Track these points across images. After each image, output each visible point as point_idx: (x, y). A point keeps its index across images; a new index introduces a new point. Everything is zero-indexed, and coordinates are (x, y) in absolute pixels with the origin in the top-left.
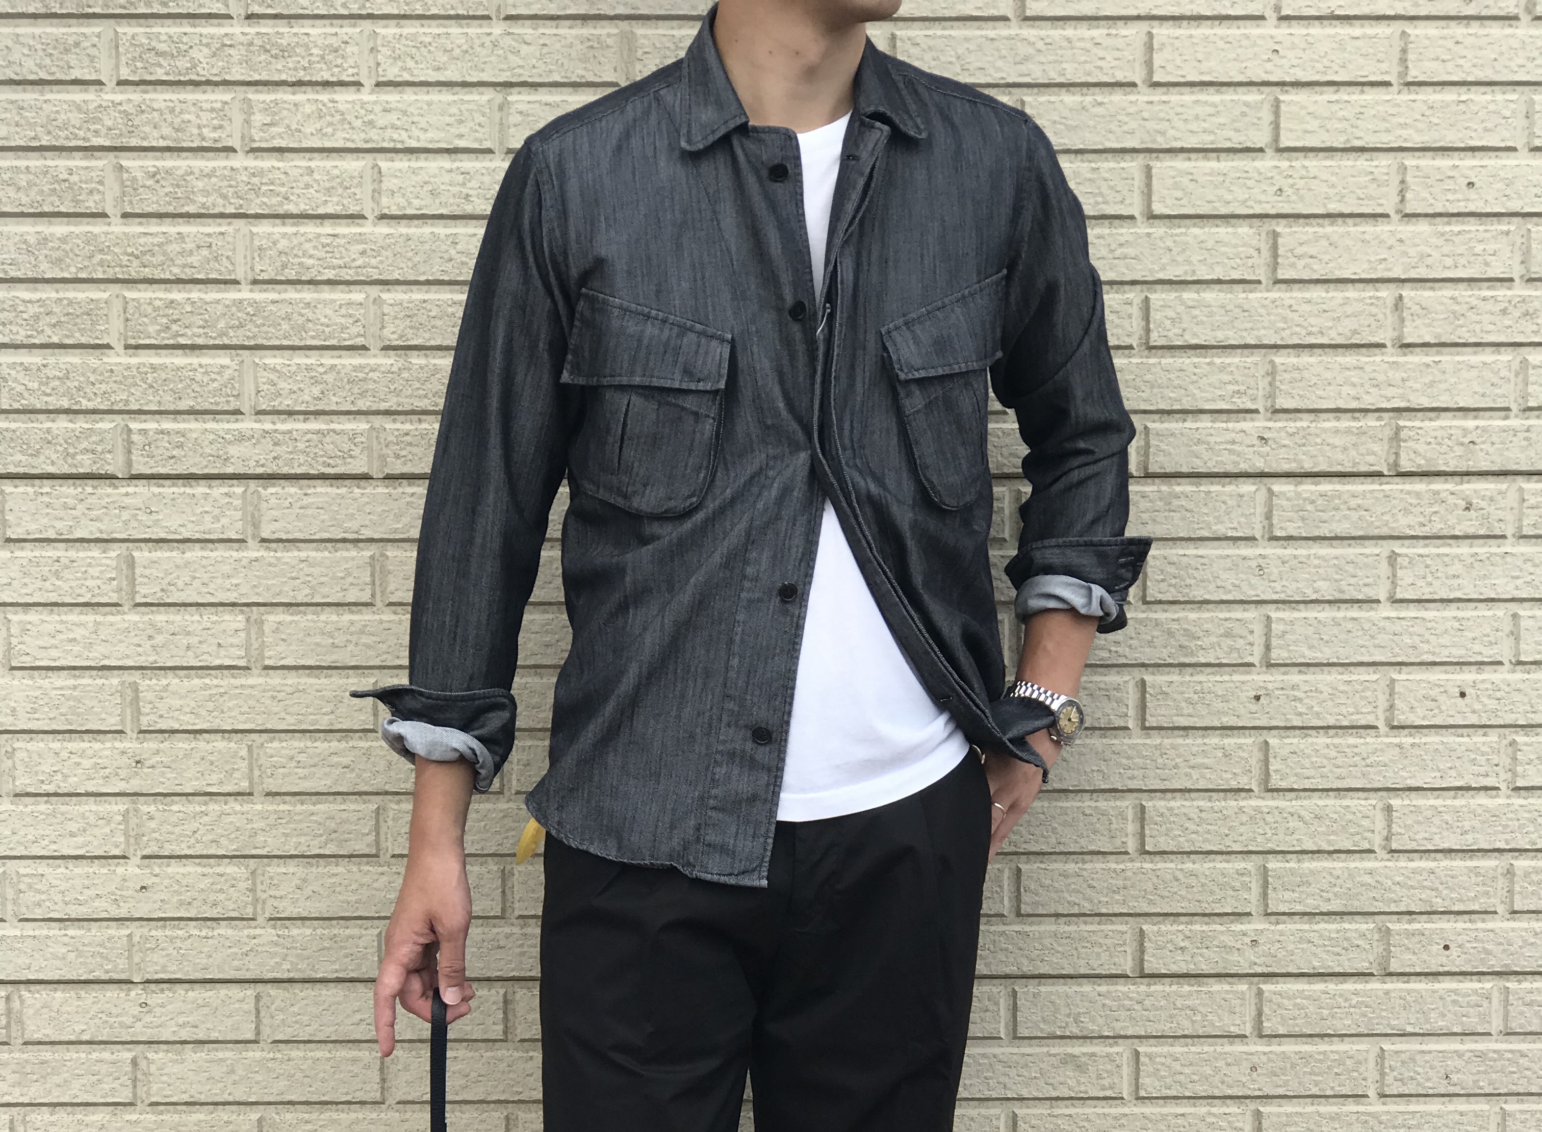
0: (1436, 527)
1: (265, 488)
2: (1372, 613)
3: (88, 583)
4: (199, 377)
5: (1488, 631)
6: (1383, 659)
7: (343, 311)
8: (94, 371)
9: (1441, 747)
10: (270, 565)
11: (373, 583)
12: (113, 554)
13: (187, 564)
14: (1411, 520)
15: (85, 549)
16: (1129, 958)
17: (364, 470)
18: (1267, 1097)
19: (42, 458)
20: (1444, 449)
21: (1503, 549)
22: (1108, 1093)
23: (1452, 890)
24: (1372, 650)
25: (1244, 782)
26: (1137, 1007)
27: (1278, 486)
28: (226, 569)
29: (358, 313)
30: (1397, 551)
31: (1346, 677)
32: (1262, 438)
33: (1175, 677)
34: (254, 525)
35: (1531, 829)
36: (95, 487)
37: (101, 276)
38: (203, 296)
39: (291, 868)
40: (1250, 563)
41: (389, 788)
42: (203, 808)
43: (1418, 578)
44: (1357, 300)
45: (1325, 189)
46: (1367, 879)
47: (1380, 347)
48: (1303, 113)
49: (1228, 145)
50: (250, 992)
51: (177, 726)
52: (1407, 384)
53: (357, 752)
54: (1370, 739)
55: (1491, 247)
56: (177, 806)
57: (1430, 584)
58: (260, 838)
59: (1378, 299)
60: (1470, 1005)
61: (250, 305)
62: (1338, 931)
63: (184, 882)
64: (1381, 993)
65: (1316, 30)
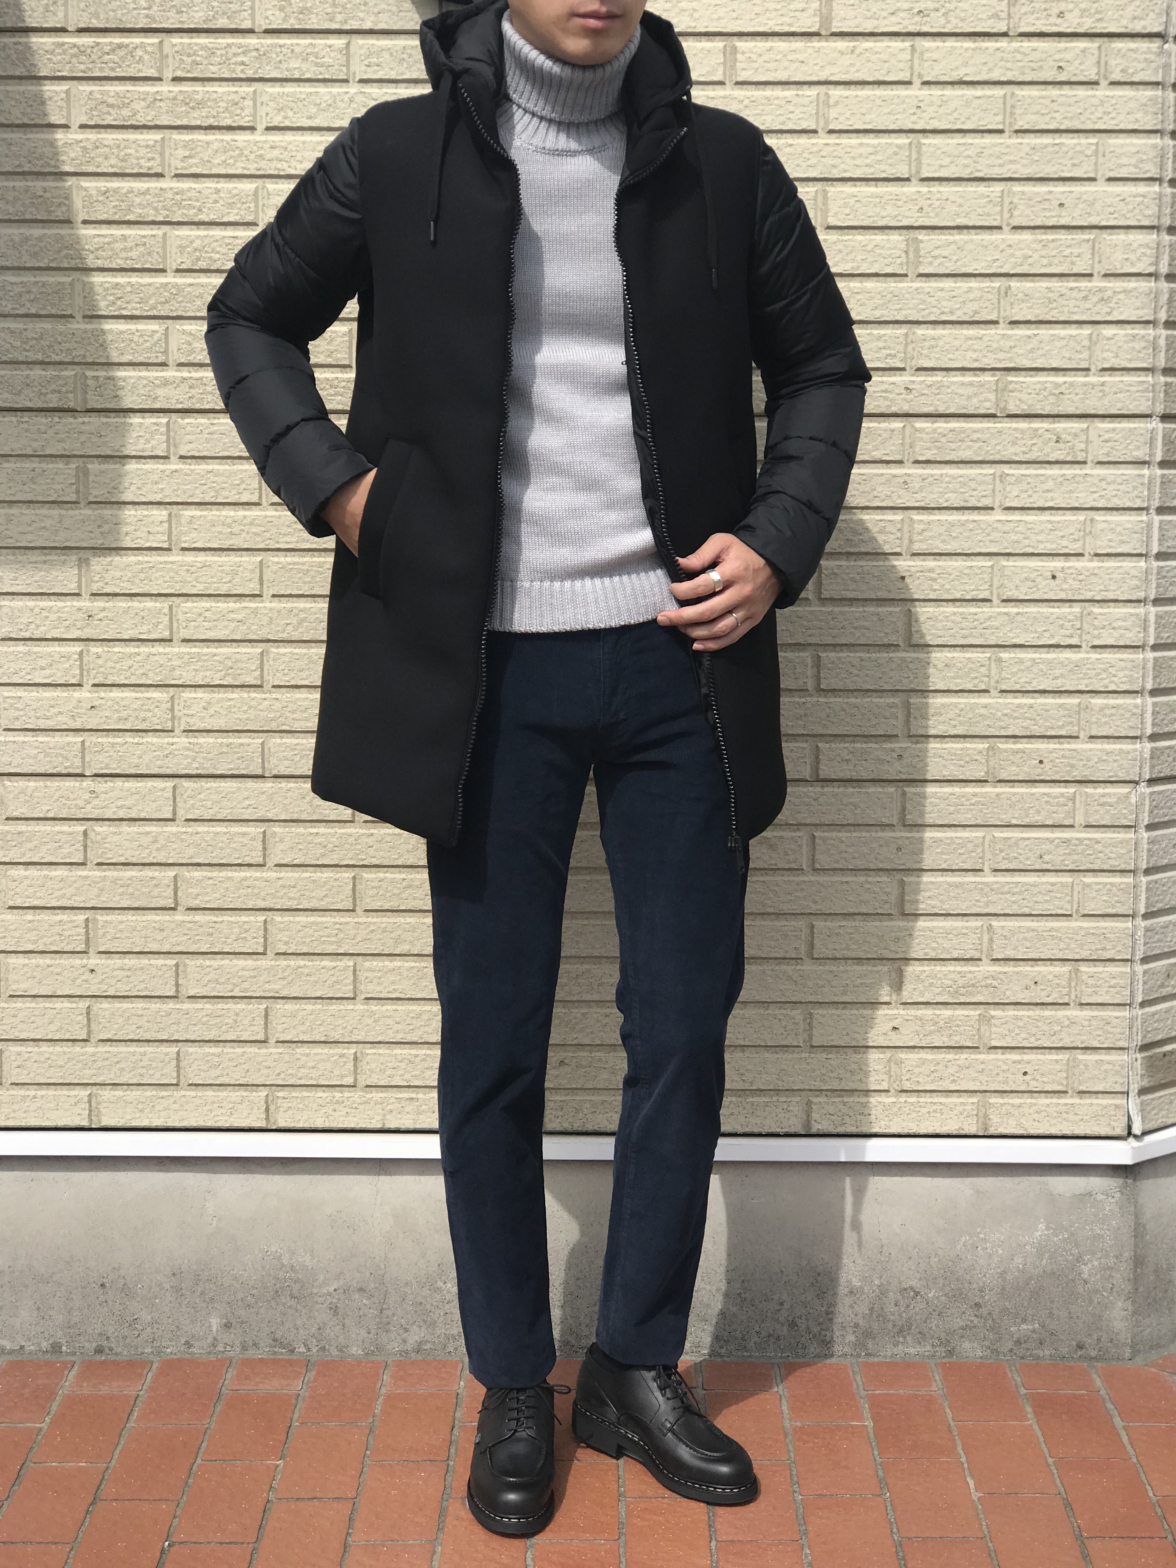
0: (1036, 455)
1: (183, 419)
2: (988, 517)
3: (55, 487)
4: (136, 339)
5: (1072, 531)
6: (995, 550)
8: (61, 334)
9: (1038, 616)
10: (186, 475)
12: (73, 466)
14: (1017, 449)
15: (52, 463)
16: (808, 767)
18: (909, 870)
19: (23, 396)
20: (1040, 398)
21: (1084, 471)
22: (793, 866)
23: (1046, 720)
24: (988, 543)
25: (893, 639)
26: (813, 803)
27: (920, 424)
28: (156, 477)
30: (1007, 471)
31: (969, 564)
32: (907, 388)
33: (844, 563)
34: (175, 445)
35: (1104, 676)
36: (60, 418)
37: (66, 265)
38: (140, 280)
39: (200, 694)
40: (898, 480)
41: (270, 637)
42: (137, 650)
43: (1022, 491)
44: (977, 289)
45: (954, 208)
46: (983, 711)
47: (995, 323)
48: (939, 152)
49: (884, 175)
50: (169, 783)
51: (118, 591)
52: (1014, 350)
53: (248, 611)
54: (986, 609)
55: (1076, 251)
56: (118, 648)
57: (1030, 496)
58: (177, 673)
59: (993, 288)
60: (1059, 805)
61: (173, 287)
62: (962, 749)
63: (122, 704)
64: (993, 795)
65: (949, 92)
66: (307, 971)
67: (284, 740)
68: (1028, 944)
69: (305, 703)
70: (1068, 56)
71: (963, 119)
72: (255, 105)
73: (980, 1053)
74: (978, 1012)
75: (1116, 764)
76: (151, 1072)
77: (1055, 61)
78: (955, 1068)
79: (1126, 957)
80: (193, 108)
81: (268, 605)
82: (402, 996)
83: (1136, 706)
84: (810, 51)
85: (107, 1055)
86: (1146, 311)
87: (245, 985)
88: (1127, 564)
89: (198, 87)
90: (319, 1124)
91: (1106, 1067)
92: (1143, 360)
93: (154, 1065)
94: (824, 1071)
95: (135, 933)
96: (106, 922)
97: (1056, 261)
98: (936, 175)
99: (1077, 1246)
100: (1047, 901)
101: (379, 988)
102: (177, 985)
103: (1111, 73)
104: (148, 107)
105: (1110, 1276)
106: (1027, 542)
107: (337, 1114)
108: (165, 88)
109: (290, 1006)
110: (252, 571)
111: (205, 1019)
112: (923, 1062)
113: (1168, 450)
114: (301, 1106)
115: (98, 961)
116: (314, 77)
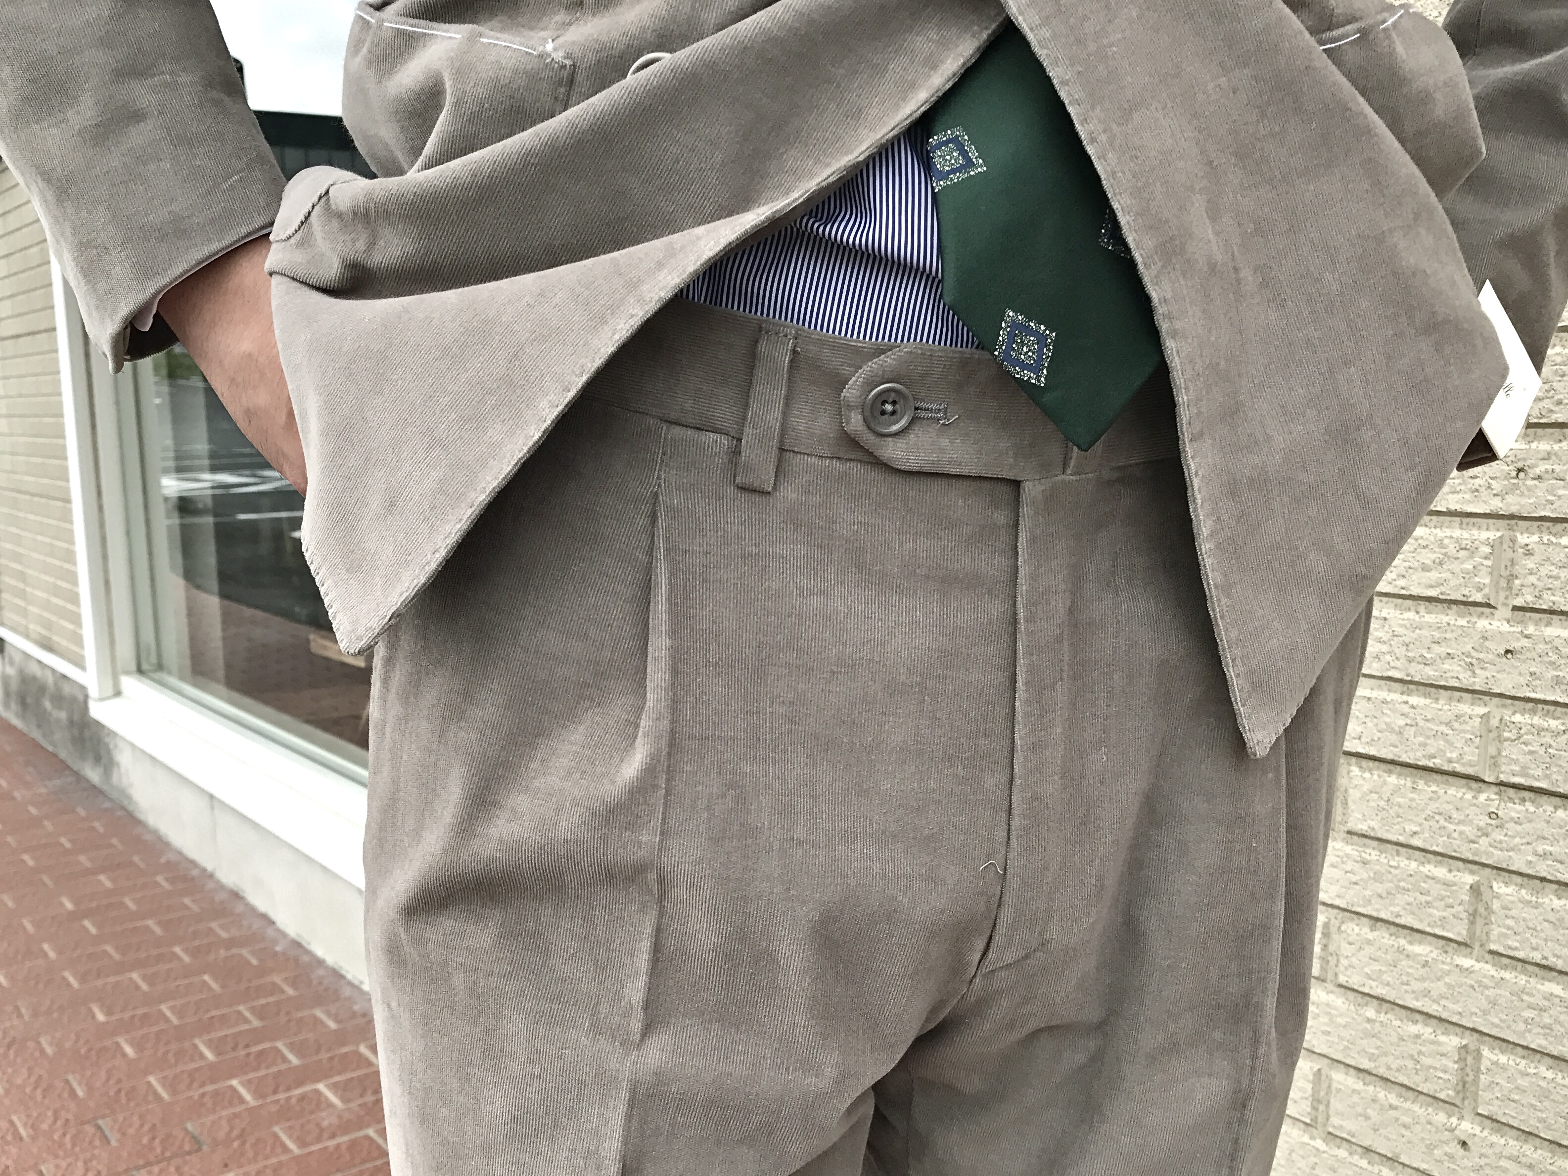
115: (1477, 1130)
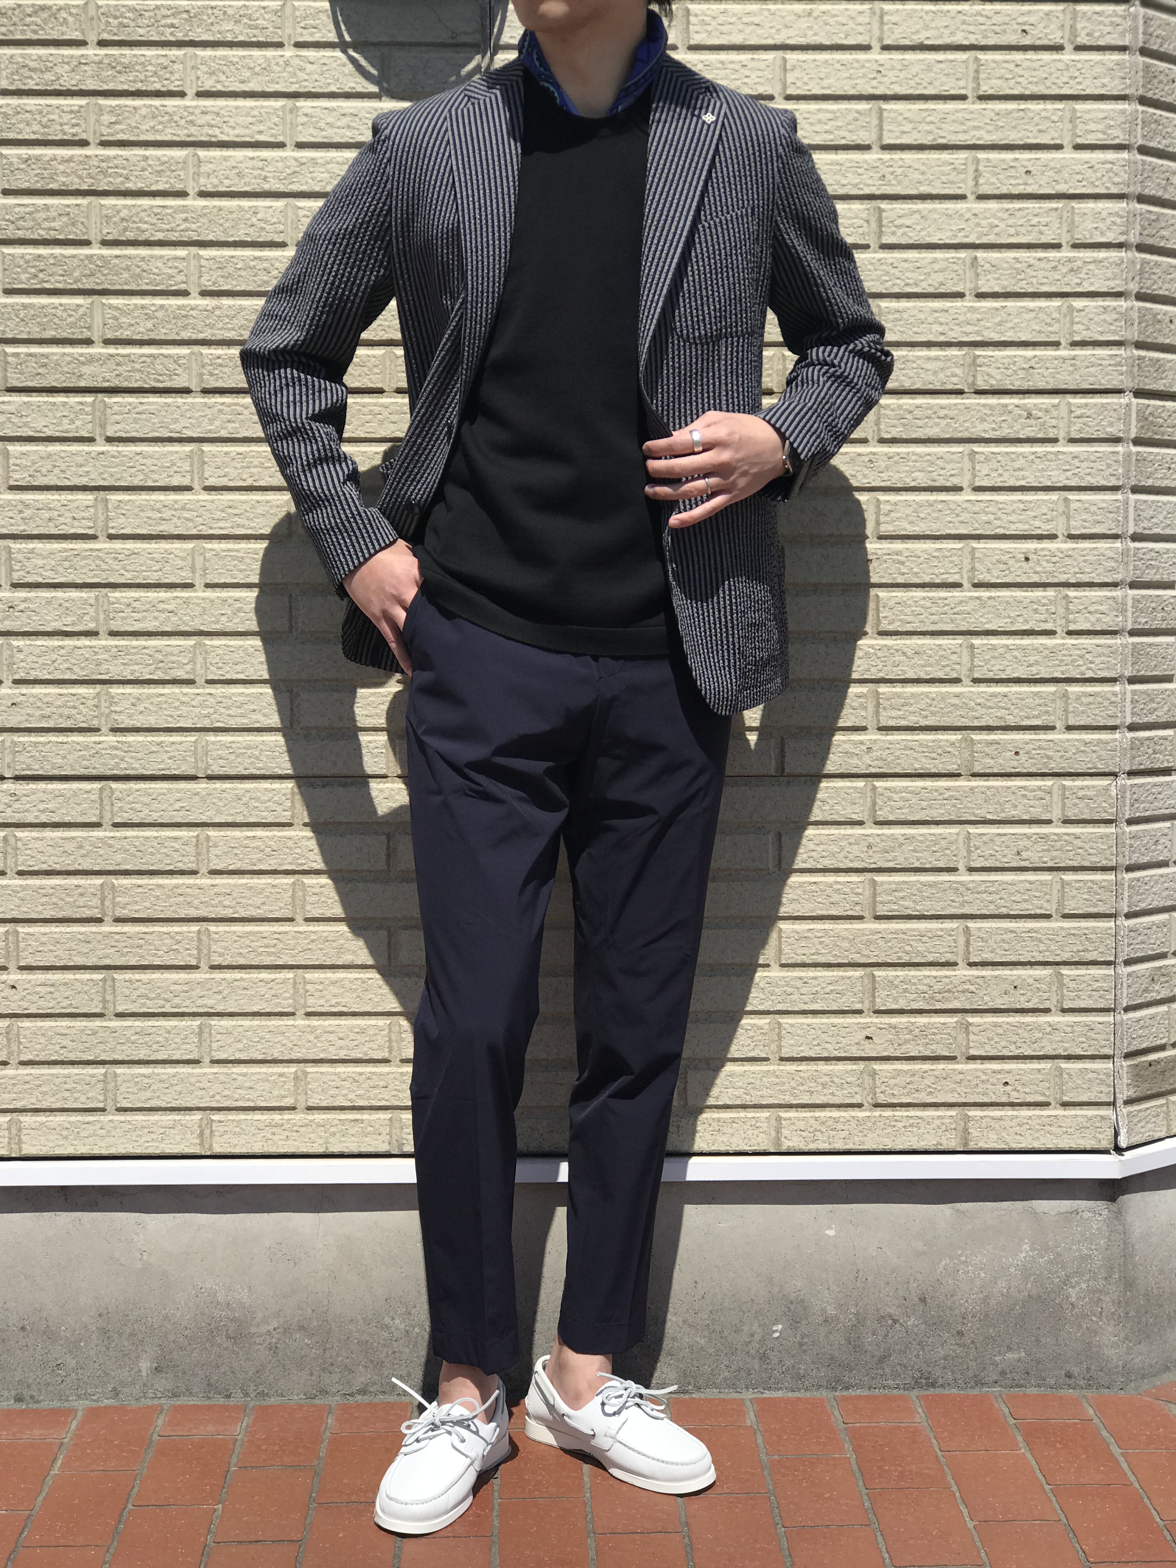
0: (1005, 432)
1: (109, 398)
2: (957, 498)
4: (59, 313)
5: (1045, 511)
6: (966, 532)
7: (170, 264)
9: (1011, 600)
10: (114, 457)
11: (192, 472)
13: (49, 456)
14: (986, 426)
16: (773, 761)
17: (186, 385)
18: (880, 869)
20: (1009, 372)
21: (1056, 449)
22: (758, 865)
23: (1022, 710)
24: (957, 524)
28: (80, 460)
29: (182, 265)
30: (976, 450)
31: (938, 546)
34: (101, 427)
35: (1081, 663)
38: (63, 252)
39: (128, 689)
40: (863, 458)
41: (202, 628)
42: (61, 643)
43: (992, 470)
44: (942, 260)
45: (917, 176)
46: (956, 701)
47: (960, 295)
48: (900, 118)
49: (844, 142)
50: (97, 785)
51: (40, 580)
52: (982, 323)
53: (179, 601)
54: (956, 593)
55: (1044, 220)
56: (40, 642)
57: (1001, 475)
58: (104, 667)
59: (959, 259)
60: (1035, 798)
61: (99, 259)
62: (934, 741)
63: (46, 700)
64: (967, 789)
65: (910, 56)
66: (244, 984)
67: (218, 738)
68: (1006, 946)
69: (241, 699)
70: (1032, 19)
71: (925, 84)
72: (185, 69)
73: (958, 1063)
74: (955, 1019)
75: (1094, 755)
76: (76, 1095)
77: (1018, 24)
78: (932, 1079)
79: (1109, 959)
80: (119, 72)
81: (201, 594)
82: (345, 1010)
83: (1115, 694)
84: (766, 13)
85: (28, 1078)
86: (1117, 282)
87: (176, 1001)
88: (1102, 545)
89: (126, 51)
90: (257, 1149)
91: (1091, 1075)
92: (1114, 332)
93: (79, 1088)
94: (793, 1084)
95: (58, 946)
96: (28, 934)
97: (1022, 230)
98: (898, 142)
99: (1064, 1267)
100: (1025, 901)
101: (322, 1002)
102: (104, 1001)
103: (1076, 36)
104: (73, 71)
105: (1099, 1300)
106: (998, 523)
107: (275, 1138)
108: (91, 52)
109: (226, 1022)
110: (183, 559)
111: (133, 1038)
112: (899, 1073)
113: (1142, 427)
114: (237, 1130)
116: (247, 39)
